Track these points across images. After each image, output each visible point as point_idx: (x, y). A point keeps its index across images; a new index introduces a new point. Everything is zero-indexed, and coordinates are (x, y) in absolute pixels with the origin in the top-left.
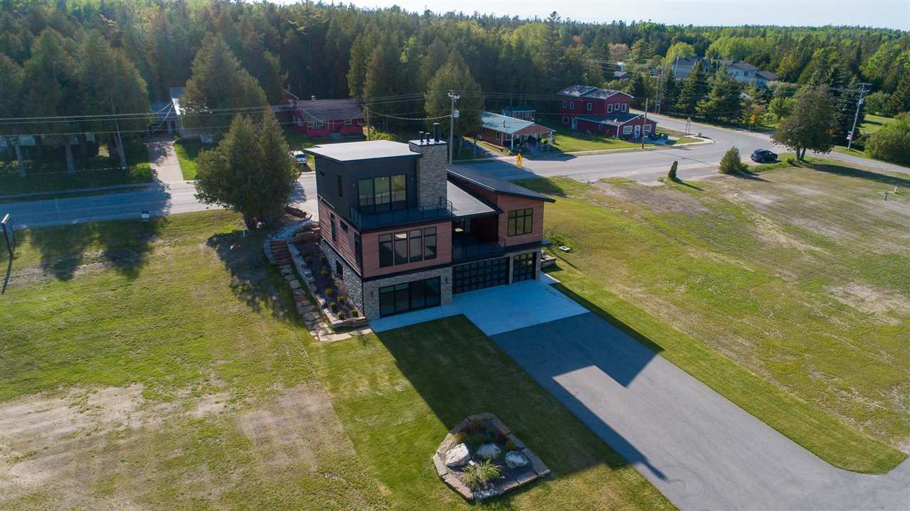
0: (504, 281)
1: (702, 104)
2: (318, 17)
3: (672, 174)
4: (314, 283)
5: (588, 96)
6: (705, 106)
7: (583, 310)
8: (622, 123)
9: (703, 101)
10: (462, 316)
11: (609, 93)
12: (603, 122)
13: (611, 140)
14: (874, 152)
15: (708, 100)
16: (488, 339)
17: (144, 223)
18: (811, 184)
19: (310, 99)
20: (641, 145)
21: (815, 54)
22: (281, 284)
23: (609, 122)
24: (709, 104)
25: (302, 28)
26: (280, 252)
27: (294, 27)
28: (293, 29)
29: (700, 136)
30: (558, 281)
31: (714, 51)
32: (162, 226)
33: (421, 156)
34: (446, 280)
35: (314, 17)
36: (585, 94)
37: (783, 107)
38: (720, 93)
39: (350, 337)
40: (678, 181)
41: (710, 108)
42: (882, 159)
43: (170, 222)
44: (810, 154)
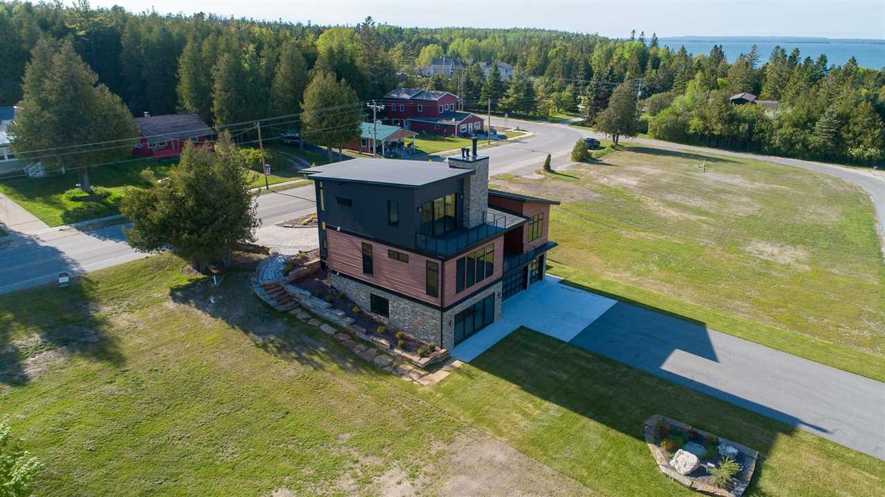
0: (522, 286)
1: (503, 102)
2: (101, 20)
3: (547, 167)
4: (355, 323)
5: (418, 98)
6: (507, 102)
7: (612, 302)
8: (460, 122)
9: (504, 98)
10: (522, 327)
11: (440, 95)
12: (439, 122)
13: (452, 139)
14: (657, 134)
15: (508, 97)
16: (571, 344)
17: (65, 289)
18: (646, 164)
19: (143, 116)
20: (487, 141)
21: (550, 54)
22: (314, 333)
23: (445, 122)
24: (510, 100)
25: (82, 33)
26: (280, 295)
27: (73, 30)
28: (73, 33)
29: (518, 129)
30: (562, 278)
31: (454, 51)
32: (91, 289)
33: (473, 173)
34: (498, 295)
35: (96, 20)
36: (415, 96)
37: (562, 100)
38: (517, 90)
39: (448, 374)
40: (553, 172)
41: (511, 103)
42: (664, 139)
43: (98, 283)
44: (622, 139)
